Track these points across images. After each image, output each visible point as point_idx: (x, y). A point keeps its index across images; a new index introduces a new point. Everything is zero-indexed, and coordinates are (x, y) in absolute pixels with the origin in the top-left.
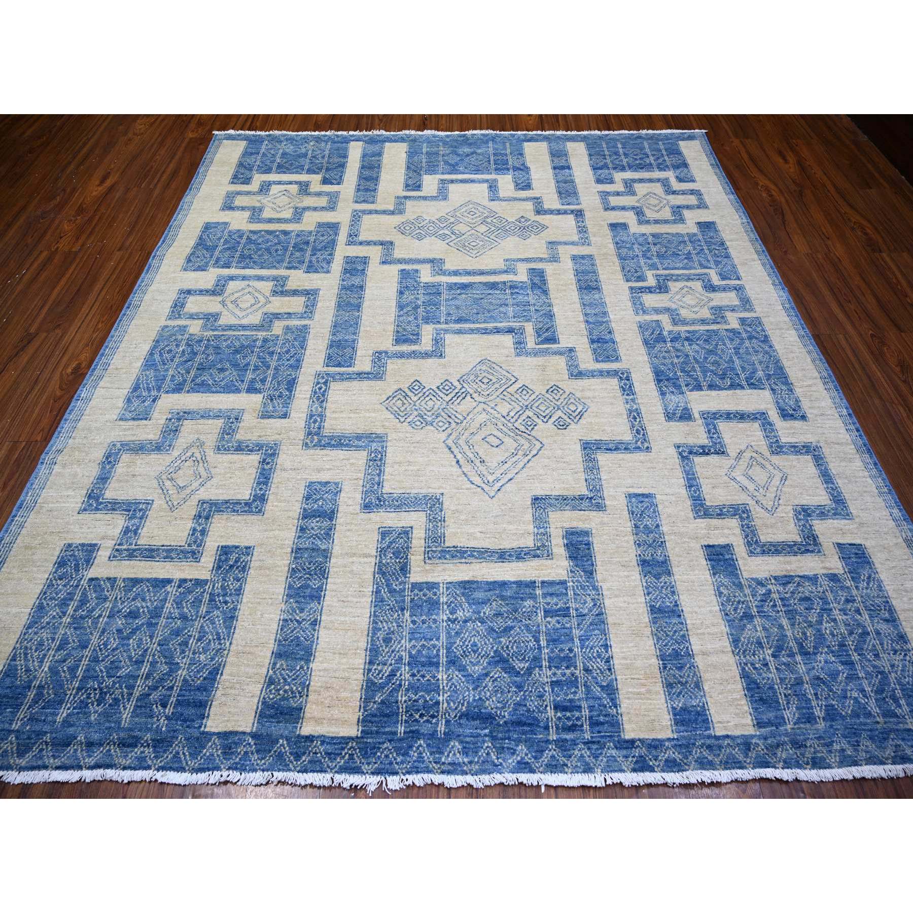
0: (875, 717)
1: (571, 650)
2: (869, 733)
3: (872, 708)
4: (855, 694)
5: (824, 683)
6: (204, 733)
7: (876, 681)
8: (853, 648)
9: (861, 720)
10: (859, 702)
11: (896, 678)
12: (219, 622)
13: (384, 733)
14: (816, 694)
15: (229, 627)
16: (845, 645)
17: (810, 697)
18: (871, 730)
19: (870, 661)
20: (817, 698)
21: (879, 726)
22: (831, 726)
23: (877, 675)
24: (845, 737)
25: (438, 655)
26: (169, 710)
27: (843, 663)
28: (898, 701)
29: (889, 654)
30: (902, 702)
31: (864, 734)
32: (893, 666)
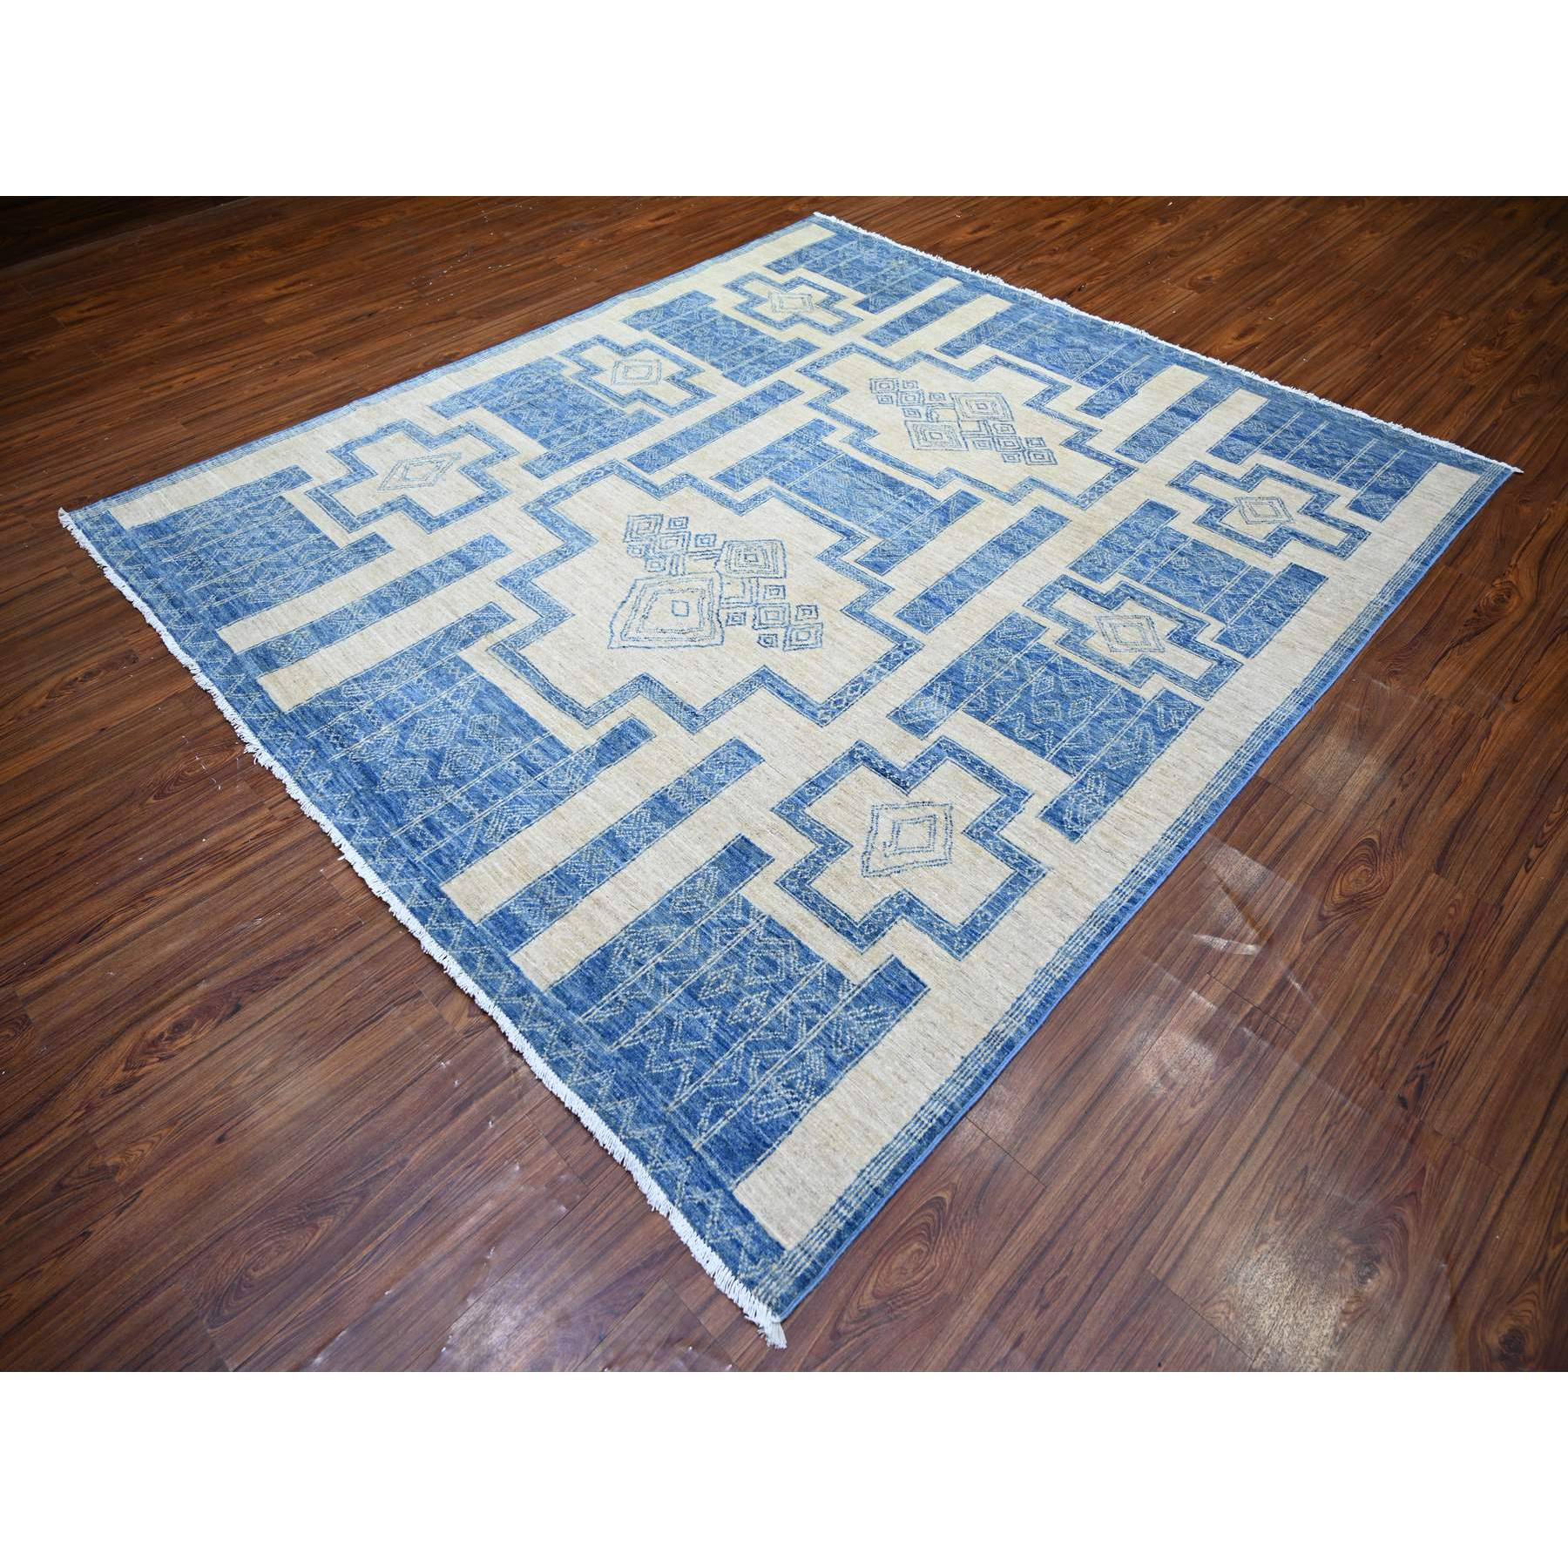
0: (672, 1099)
1: (496, 797)
2: (645, 1103)
3: (681, 1092)
4: (684, 1067)
5: (670, 1030)
6: (214, 632)
7: (725, 1082)
8: (750, 1039)
9: (655, 1087)
10: (677, 1076)
11: (751, 1103)
12: (310, 578)
13: (301, 726)
14: (646, 1028)
15: (310, 586)
16: (745, 1030)
17: (638, 1023)
18: (650, 1103)
19: (748, 1064)
20: (643, 1032)
21: (662, 1108)
22: (617, 1060)
23: (734, 1080)
24: (616, 1078)
25: (402, 714)
26: (217, 604)
27: (716, 1037)
28: (719, 1116)
29: (778, 1080)
30: (722, 1123)
31: (638, 1099)
32: (765, 1091)
